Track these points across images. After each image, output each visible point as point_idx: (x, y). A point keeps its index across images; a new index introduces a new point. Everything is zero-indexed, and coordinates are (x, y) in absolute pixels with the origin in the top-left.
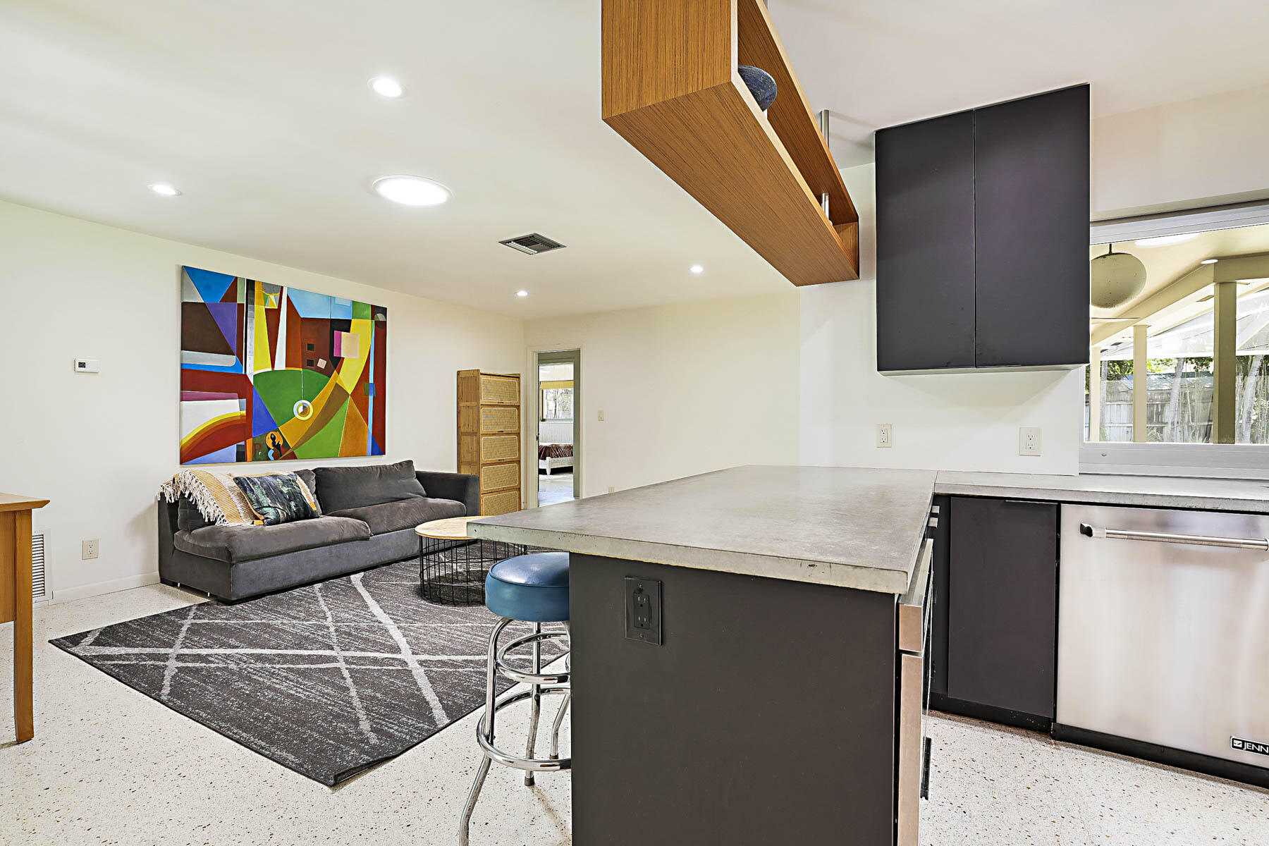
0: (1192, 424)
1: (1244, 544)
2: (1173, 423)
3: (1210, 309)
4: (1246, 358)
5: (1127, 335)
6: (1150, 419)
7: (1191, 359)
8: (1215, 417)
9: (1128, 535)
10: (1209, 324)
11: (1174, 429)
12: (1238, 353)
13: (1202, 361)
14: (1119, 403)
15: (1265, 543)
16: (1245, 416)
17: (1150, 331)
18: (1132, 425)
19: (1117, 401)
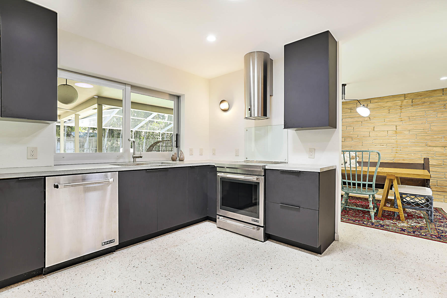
0: (92, 149)
1: (104, 182)
2: (87, 148)
3: (96, 112)
4: (104, 129)
5: (72, 117)
6: (80, 147)
7: (92, 128)
8: (98, 147)
9: (71, 185)
10: (96, 118)
11: (87, 150)
12: (103, 128)
13: (94, 129)
14: (71, 142)
15: (109, 180)
16: (105, 146)
17: (80, 117)
18: (74, 149)
19: (70, 141)
